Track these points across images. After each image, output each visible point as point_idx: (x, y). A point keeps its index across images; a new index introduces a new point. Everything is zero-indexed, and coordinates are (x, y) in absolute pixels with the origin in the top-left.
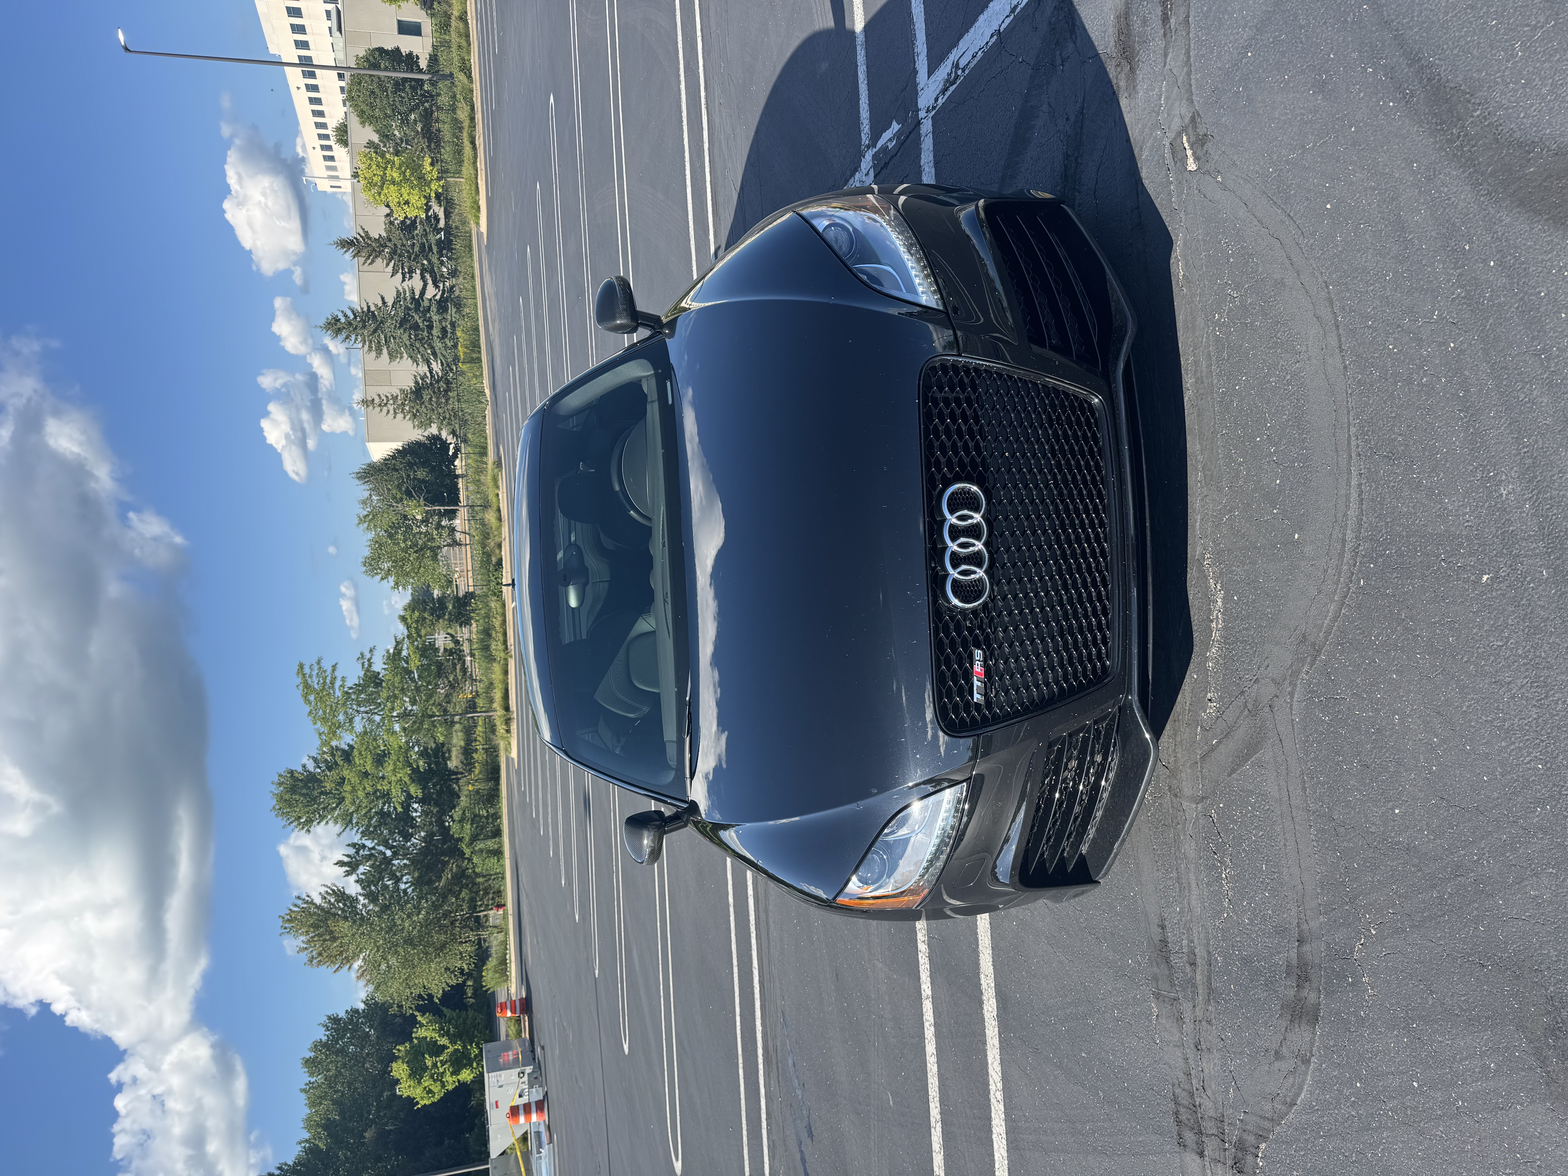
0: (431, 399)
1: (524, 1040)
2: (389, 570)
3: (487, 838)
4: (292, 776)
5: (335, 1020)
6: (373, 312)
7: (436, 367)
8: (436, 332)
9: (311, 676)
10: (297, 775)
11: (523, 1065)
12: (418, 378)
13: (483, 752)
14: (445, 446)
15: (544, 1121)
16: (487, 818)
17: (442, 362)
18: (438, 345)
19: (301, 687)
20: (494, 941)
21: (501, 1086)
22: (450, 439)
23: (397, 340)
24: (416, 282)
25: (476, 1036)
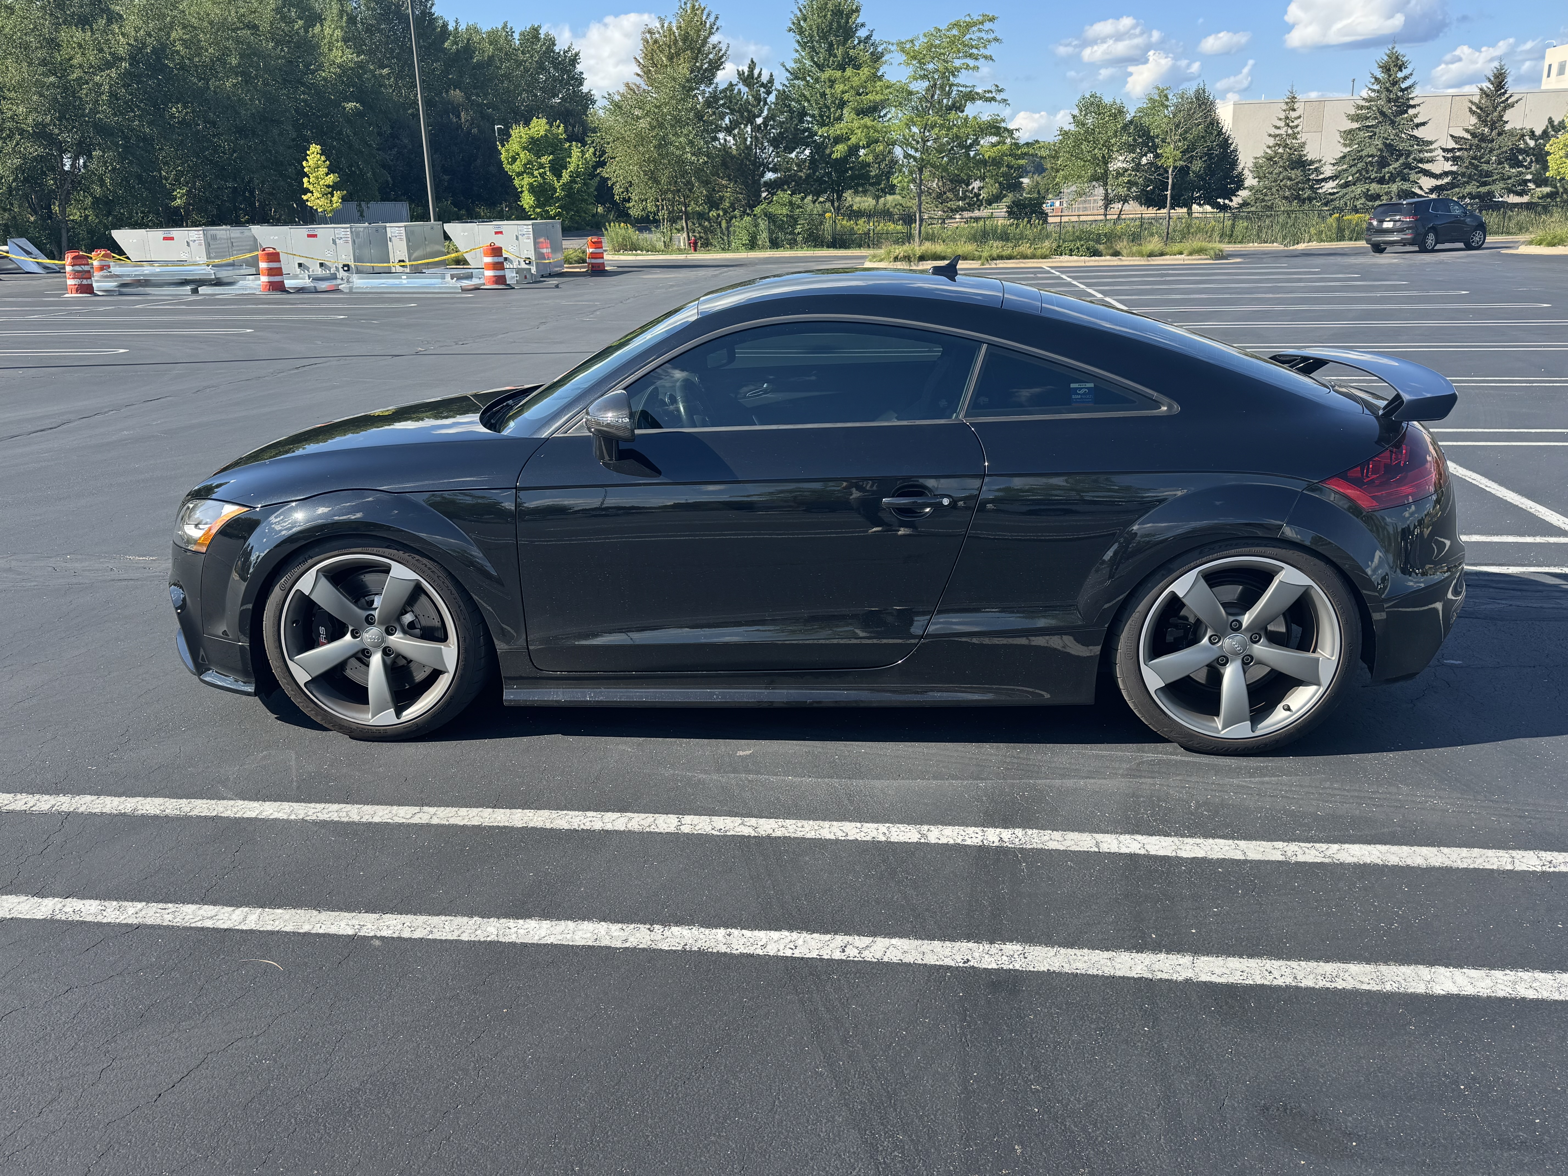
0: (1290, 179)
1: (562, 266)
2: (1083, 125)
3: (771, 232)
4: (853, 11)
5: (574, 60)
6: (1406, 112)
7: (1329, 187)
8: (1374, 187)
9: (980, 30)
10: (854, 16)
11: (537, 264)
12: (1316, 165)
13: (866, 230)
14: (1229, 194)
15: (484, 284)
16: (792, 233)
17: (1334, 194)
18: (1359, 189)
19: (968, 19)
20: (654, 237)
21: (517, 238)
22: (1236, 201)
23: (1367, 140)
24: (1441, 166)
25: (567, 214)
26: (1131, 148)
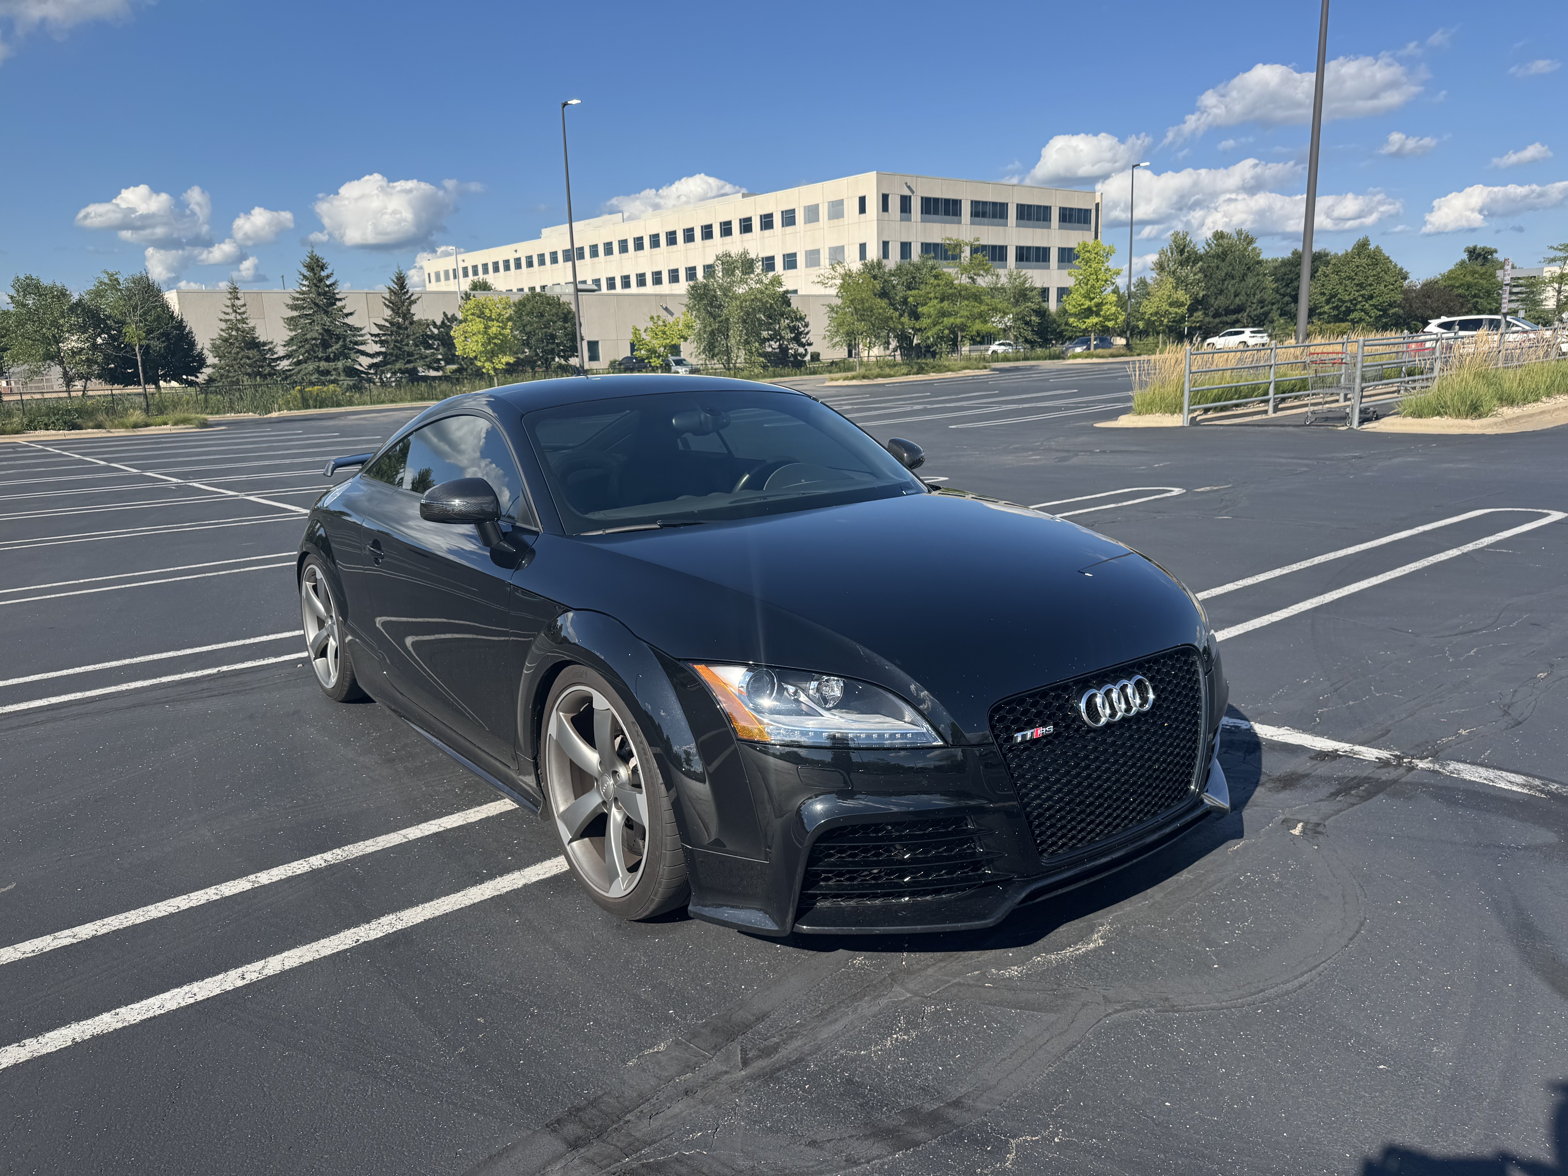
6: (335, 304)
23: (308, 326)
26: (83, 329)
